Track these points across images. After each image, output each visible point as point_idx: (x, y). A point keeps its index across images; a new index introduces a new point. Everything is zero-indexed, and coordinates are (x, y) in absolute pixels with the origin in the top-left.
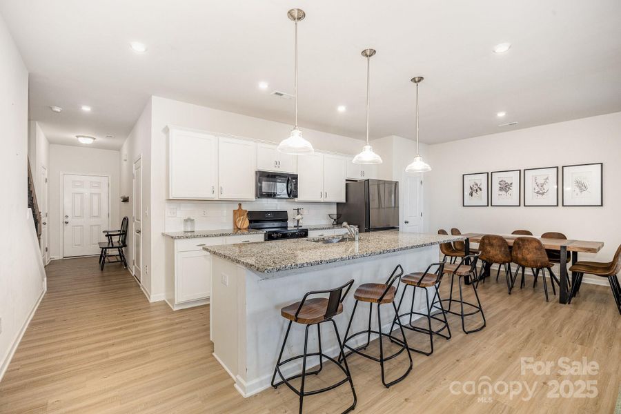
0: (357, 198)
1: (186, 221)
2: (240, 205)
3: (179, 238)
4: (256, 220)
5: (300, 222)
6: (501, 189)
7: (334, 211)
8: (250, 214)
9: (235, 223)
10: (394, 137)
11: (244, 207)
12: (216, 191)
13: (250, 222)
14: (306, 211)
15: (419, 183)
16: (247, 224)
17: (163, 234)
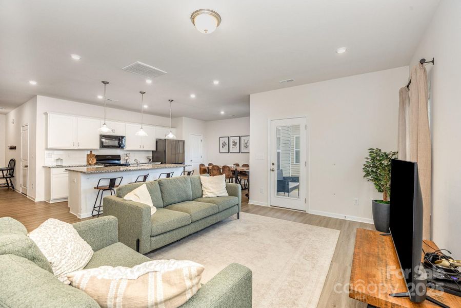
0: (161, 148)
1: (58, 160)
2: (91, 152)
3: (53, 167)
4: (101, 160)
5: (128, 160)
6: (233, 145)
7: (150, 155)
8: (97, 156)
9: (88, 161)
10: (184, 118)
11: (93, 153)
12: (76, 144)
13: (97, 160)
14: (131, 155)
15: (200, 141)
16: (95, 161)
17: (43, 167)
